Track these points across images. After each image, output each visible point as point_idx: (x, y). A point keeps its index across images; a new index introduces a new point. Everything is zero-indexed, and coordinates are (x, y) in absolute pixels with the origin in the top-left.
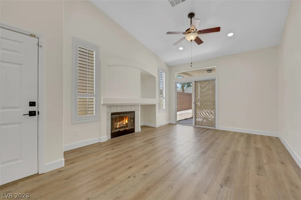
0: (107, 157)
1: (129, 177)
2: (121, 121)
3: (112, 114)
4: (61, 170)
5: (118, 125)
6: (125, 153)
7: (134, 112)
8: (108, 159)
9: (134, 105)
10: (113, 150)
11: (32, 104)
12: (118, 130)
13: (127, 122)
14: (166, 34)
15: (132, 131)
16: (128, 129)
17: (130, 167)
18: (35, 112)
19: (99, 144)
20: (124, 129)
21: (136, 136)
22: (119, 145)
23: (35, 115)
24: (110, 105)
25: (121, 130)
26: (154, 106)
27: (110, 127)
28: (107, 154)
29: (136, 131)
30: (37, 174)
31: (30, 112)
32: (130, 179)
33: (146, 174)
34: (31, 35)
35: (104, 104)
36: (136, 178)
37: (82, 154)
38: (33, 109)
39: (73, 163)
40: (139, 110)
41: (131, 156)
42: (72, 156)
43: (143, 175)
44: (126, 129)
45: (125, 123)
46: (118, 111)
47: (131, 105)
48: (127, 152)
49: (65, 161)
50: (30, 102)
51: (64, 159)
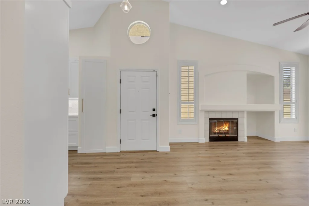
0: (199, 155)
1: (209, 175)
2: (220, 127)
3: (210, 119)
4: (168, 153)
5: (216, 130)
6: (216, 157)
7: (237, 119)
8: (199, 156)
9: (238, 112)
10: (207, 152)
11: (154, 110)
12: (217, 135)
13: (227, 128)
14: (273, 26)
15: (235, 139)
16: (229, 136)
17: (214, 169)
18: (155, 114)
19: (198, 144)
20: (224, 135)
21: (239, 145)
22: (214, 149)
23: (155, 116)
24: (208, 111)
25: (220, 136)
26: (272, 113)
27: (209, 131)
28: (199, 153)
29: (240, 139)
30: (156, 151)
31: (153, 114)
32: (209, 177)
33: (226, 180)
34: (153, 71)
35: (201, 110)
36: (215, 178)
37: (183, 147)
38: (154, 112)
39: (175, 151)
40: (244, 118)
41: (220, 161)
42: (176, 147)
43: (223, 179)
44: (226, 136)
45: (224, 130)
46: (216, 117)
47: (233, 112)
48: (218, 157)
49: (170, 149)
50: (153, 109)
51: (169, 147)
